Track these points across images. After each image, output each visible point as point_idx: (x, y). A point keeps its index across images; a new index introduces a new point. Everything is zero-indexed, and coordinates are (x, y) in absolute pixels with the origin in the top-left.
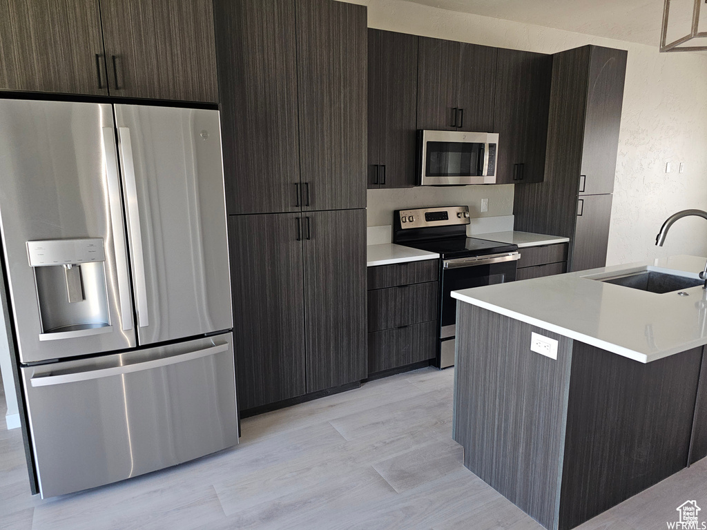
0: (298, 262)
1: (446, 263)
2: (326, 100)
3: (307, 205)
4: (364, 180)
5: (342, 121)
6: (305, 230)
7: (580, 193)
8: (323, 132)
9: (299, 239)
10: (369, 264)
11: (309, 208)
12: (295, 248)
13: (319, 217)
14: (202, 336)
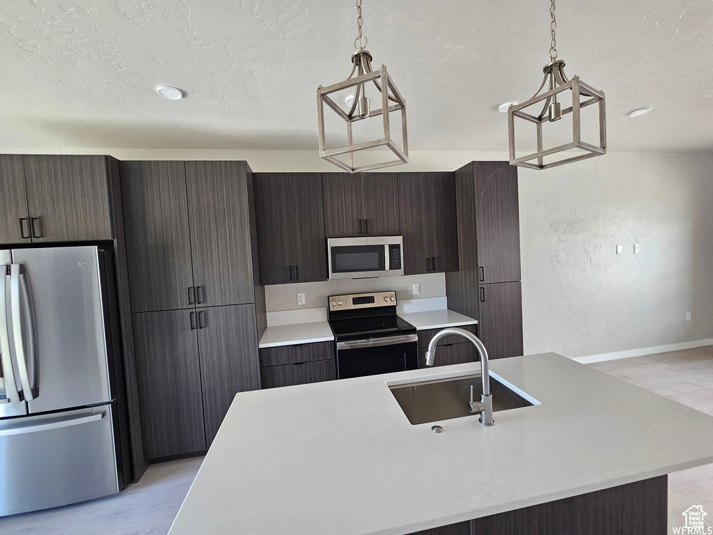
0: (194, 346)
1: (341, 345)
2: (213, 227)
3: (199, 303)
4: (250, 283)
5: (228, 240)
6: (199, 322)
7: (480, 282)
8: (211, 249)
9: (192, 329)
10: (261, 346)
11: (201, 305)
12: (190, 335)
13: (211, 311)
14: (85, 407)
